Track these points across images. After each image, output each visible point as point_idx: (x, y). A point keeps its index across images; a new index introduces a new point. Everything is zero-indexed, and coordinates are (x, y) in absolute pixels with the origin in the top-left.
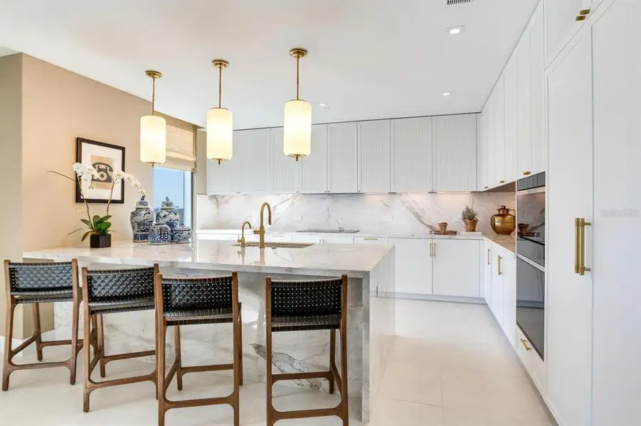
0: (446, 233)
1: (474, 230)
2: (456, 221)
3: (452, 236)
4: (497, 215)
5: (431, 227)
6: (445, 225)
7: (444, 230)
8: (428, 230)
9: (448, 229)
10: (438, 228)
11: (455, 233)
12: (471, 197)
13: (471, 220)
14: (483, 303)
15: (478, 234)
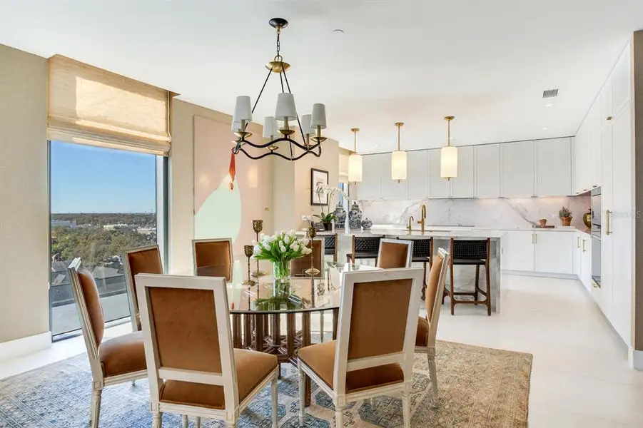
0: (546, 227)
1: (569, 225)
2: (554, 218)
3: (550, 229)
4: (588, 214)
5: (533, 223)
6: (545, 221)
7: (544, 224)
8: (531, 225)
9: (547, 224)
10: (539, 224)
11: (553, 227)
12: (567, 199)
13: (566, 217)
14: (576, 278)
15: (571, 228)
